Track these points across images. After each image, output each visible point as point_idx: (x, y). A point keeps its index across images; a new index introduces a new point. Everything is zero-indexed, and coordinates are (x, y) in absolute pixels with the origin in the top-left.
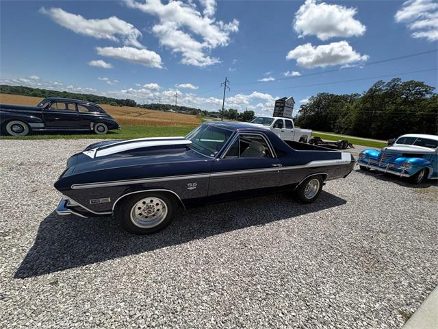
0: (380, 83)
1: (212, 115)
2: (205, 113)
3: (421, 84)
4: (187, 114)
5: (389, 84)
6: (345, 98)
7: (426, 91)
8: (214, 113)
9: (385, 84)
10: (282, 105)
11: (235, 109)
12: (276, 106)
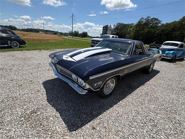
0: (142, 18)
1: (66, 34)
2: (61, 34)
3: (157, 19)
4: (51, 34)
5: (146, 19)
6: (128, 25)
7: (159, 22)
8: (66, 33)
9: (144, 19)
10: (106, 29)
11: (77, 31)
12: (103, 29)
